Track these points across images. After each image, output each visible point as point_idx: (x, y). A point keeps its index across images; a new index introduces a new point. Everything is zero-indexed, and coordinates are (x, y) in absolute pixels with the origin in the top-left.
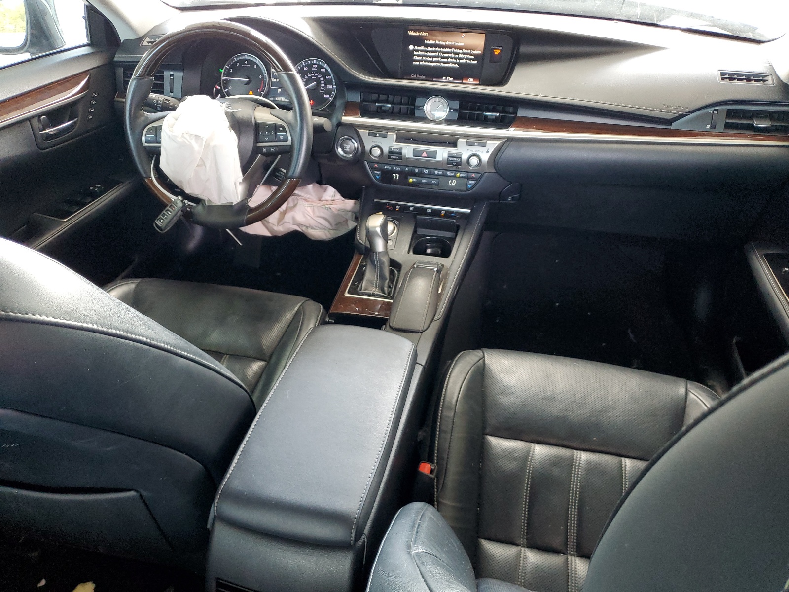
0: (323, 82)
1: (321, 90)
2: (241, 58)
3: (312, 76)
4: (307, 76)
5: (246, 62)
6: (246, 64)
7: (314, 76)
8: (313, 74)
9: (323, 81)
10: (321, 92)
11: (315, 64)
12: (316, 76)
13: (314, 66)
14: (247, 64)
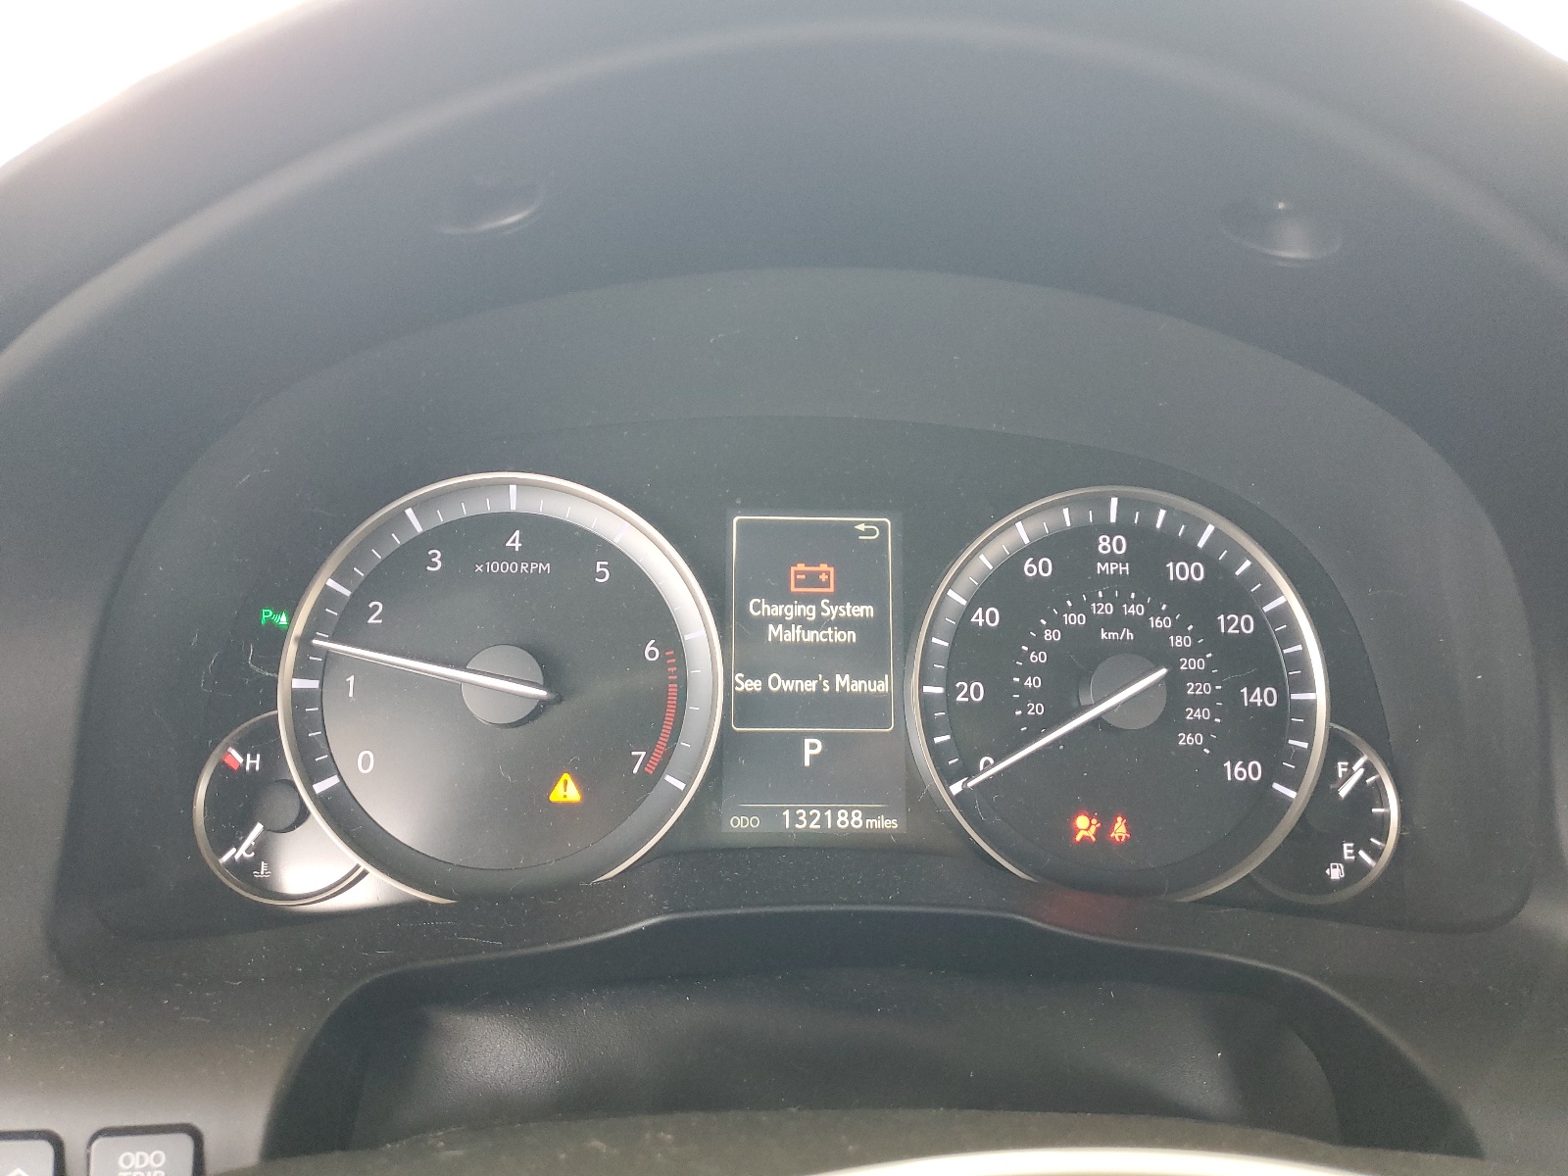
0: (1197, 664)
1: (1193, 727)
2: (465, 510)
3: (1096, 623)
4: (1056, 623)
5: (515, 542)
6: (510, 555)
7: (1117, 622)
8: (1108, 609)
9: (1194, 652)
10: (1186, 739)
11: (1111, 531)
12: (1132, 623)
13: (1104, 544)
14: (522, 556)
